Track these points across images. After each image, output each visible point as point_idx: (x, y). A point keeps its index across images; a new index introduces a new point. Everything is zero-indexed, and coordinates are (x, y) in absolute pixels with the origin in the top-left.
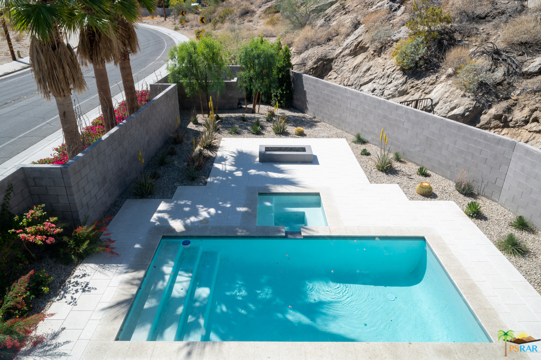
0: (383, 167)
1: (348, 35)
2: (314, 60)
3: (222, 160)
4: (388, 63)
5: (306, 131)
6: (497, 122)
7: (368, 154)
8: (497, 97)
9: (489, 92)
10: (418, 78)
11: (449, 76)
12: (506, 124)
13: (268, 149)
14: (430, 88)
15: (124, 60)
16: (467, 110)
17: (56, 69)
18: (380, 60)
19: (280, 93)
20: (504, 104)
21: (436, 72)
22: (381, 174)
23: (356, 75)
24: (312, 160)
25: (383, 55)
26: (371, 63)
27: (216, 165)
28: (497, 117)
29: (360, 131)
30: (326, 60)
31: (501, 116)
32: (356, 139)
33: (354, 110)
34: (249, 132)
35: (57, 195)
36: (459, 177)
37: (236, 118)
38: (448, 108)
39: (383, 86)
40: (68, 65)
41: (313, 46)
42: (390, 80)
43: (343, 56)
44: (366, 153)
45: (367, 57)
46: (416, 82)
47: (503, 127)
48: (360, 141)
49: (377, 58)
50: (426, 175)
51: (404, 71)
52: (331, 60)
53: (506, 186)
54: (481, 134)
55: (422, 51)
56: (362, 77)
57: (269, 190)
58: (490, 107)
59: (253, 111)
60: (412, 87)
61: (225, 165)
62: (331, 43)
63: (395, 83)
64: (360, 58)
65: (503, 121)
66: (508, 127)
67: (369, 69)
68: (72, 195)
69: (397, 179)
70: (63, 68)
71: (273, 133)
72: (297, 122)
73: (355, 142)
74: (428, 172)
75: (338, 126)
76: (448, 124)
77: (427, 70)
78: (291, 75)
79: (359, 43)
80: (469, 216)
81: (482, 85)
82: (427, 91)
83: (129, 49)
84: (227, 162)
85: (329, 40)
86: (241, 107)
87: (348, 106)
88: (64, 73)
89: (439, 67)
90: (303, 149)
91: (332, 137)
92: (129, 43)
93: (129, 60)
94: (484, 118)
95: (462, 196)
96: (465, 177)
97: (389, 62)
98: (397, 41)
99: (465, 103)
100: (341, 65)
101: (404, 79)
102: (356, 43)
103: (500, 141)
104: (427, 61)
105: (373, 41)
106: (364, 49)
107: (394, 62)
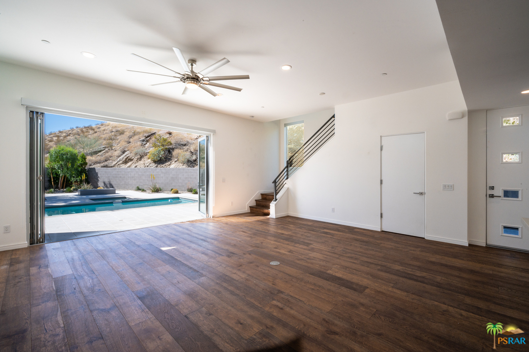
0: (154, 190)
1: (120, 156)
7: (145, 191)
10: (162, 164)
11: (176, 161)
14: (169, 166)
18: (142, 162)
21: (170, 161)
22: (154, 193)
25: (142, 160)
26: (137, 164)
29: (138, 186)
33: (133, 177)
43: (119, 164)
45: (133, 162)
48: (139, 189)
49: (139, 162)
51: (155, 162)
52: (111, 167)
55: (162, 153)
62: (109, 161)
64: (129, 163)
73: (136, 190)
77: (166, 160)
78: (87, 169)
79: (128, 157)
81: (189, 161)
85: (107, 160)
89: (171, 159)
96: (190, 187)
97: (147, 161)
98: (149, 153)
101: (156, 165)
102: (126, 157)
104: (165, 157)
105: (136, 154)
106: (131, 160)
107: (149, 160)
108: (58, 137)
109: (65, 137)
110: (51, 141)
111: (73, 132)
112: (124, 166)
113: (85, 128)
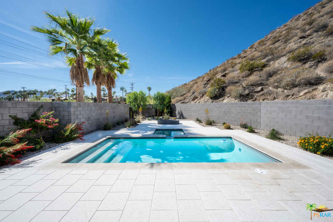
0: (208, 123)
1: (191, 96)
7: (202, 122)
11: (228, 97)
13: (161, 120)
14: (222, 101)
15: (109, 90)
17: (79, 74)
32: (196, 120)
34: (155, 120)
35: (64, 116)
40: (84, 74)
46: (217, 101)
48: (198, 120)
49: (201, 99)
51: (212, 98)
64: (196, 100)
68: (71, 115)
69: (214, 126)
70: (82, 75)
77: (220, 97)
80: (250, 132)
81: (242, 95)
83: (112, 86)
88: (82, 77)
89: (224, 95)
91: (187, 120)
92: (112, 84)
93: (111, 90)
95: (244, 129)
96: (243, 122)
97: (206, 98)
101: (212, 101)
102: (194, 96)
104: (220, 94)
105: (200, 94)
107: (208, 97)
112: (193, 102)
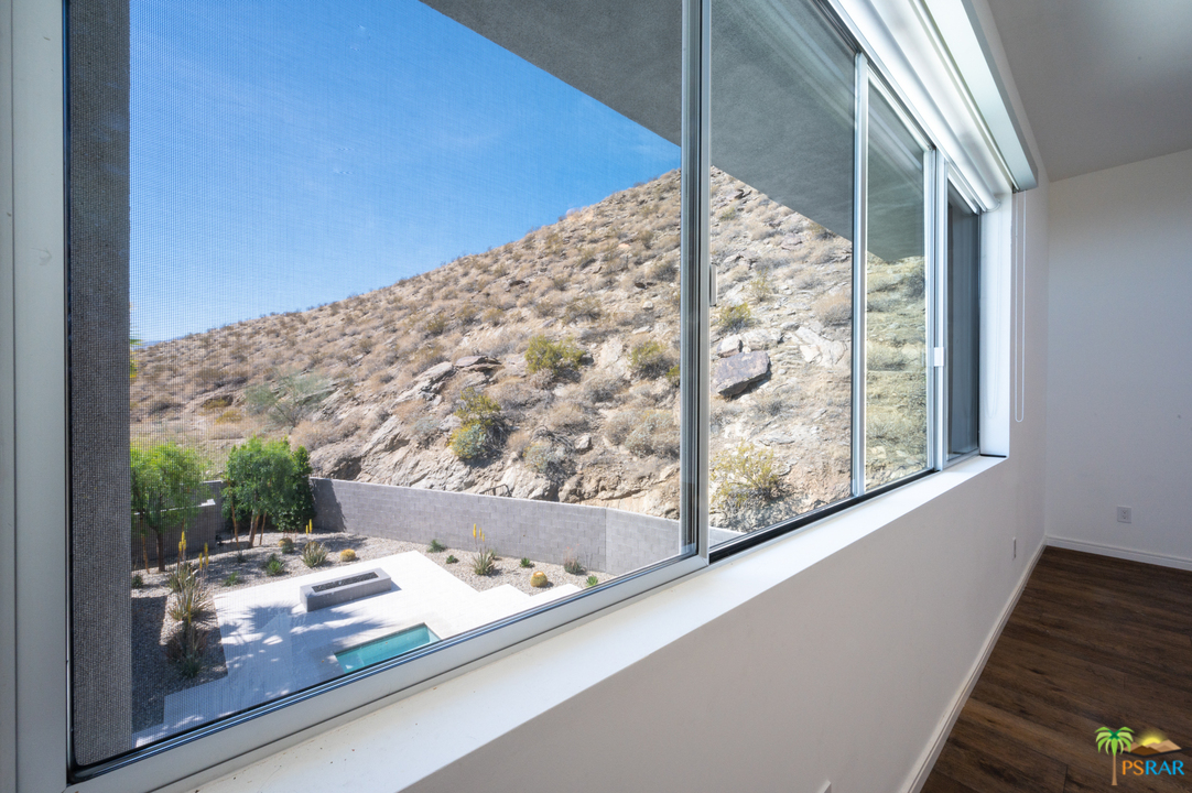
0: (483, 570)
1: (374, 429)
2: (333, 461)
3: (230, 629)
4: (442, 455)
5: (358, 553)
6: (572, 497)
7: (456, 561)
8: (565, 473)
9: (557, 470)
10: (483, 466)
11: (515, 460)
12: (581, 498)
13: (317, 588)
14: (499, 474)
16: (545, 490)
18: (430, 452)
19: (295, 511)
20: (574, 479)
21: (499, 458)
22: (483, 578)
23: (401, 473)
24: (388, 587)
25: (431, 447)
26: (418, 457)
27: (224, 641)
28: (573, 492)
29: (433, 537)
30: (351, 460)
31: (576, 490)
32: (430, 547)
33: (420, 513)
34: (258, 576)
36: (562, 558)
37: (220, 561)
38: (527, 491)
39: (443, 481)
41: (321, 445)
42: (449, 473)
43: (376, 453)
44: (452, 560)
45: (411, 450)
46: (482, 471)
47: (580, 500)
48: (437, 548)
49: (424, 451)
50: (531, 566)
51: (464, 460)
52: (359, 459)
53: (608, 553)
54: (574, 508)
55: (482, 438)
56: (411, 473)
57: (341, 646)
58: (563, 484)
59: (249, 545)
60: (479, 476)
61: (239, 635)
62: (350, 439)
63: (457, 475)
64: (400, 453)
65: (578, 495)
66: (584, 499)
67: (417, 464)
69: (504, 578)
71: (306, 568)
72: (335, 545)
73: (431, 551)
74: (531, 562)
75: (399, 537)
76: (540, 506)
77: (490, 456)
78: (311, 483)
79: (396, 436)
81: (551, 464)
82: (497, 478)
84: (240, 631)
85: (346, 436)
86: (221, 545)
87: (412, 508)
89: (501, 453)
90: (372, 575)
91: (397, 552)
94: (562, 495)
95: (574, 576)
96: (570, 555)
97: (444, 454)
98: (448, 431)
99: (542, 484)
100: (374, 463)
101: (468, 469)
102: (391, 437)
103: (592, 512)
104: (488, 448)
105: (416, 432)
106: (404, 443)
107: (450, 451)
108: (239, 335)
109: (251, 336)
110: (224, 345)
111: (266, 325)
113: (288, 315)
